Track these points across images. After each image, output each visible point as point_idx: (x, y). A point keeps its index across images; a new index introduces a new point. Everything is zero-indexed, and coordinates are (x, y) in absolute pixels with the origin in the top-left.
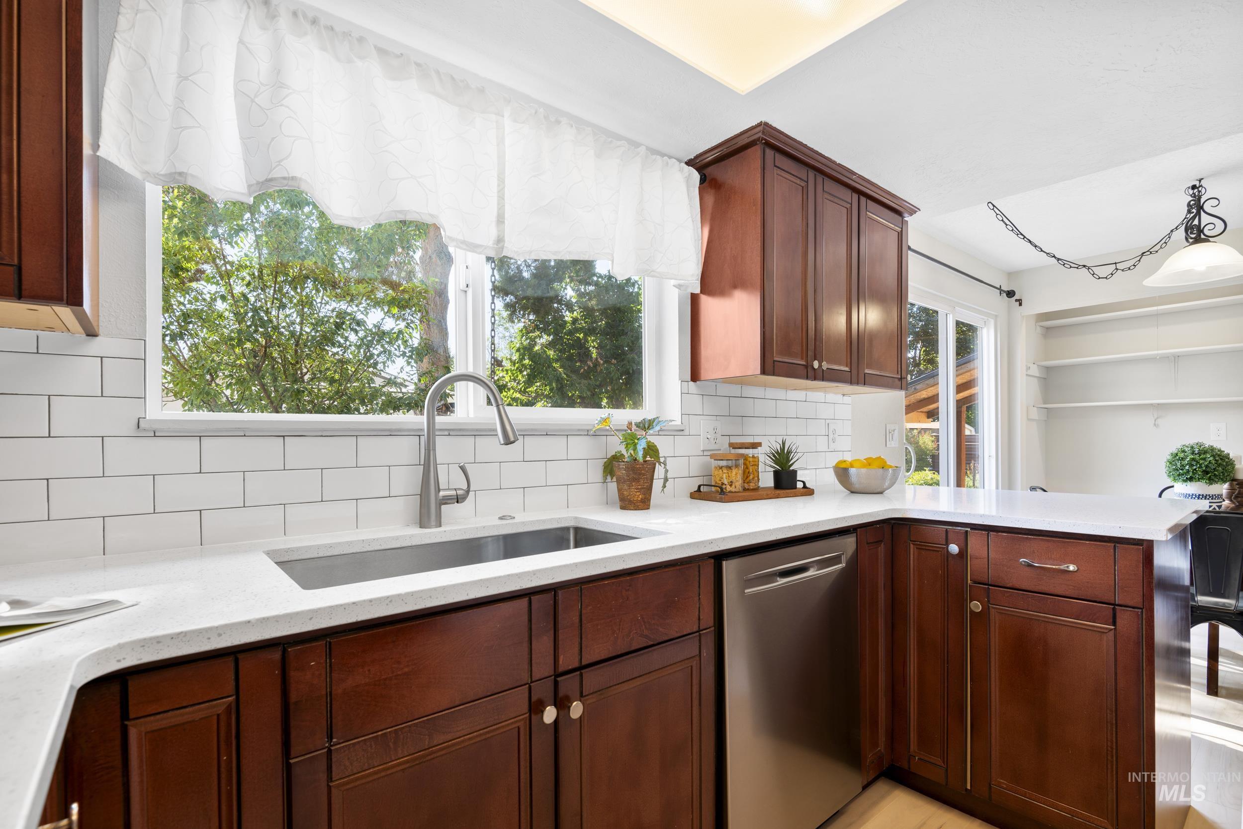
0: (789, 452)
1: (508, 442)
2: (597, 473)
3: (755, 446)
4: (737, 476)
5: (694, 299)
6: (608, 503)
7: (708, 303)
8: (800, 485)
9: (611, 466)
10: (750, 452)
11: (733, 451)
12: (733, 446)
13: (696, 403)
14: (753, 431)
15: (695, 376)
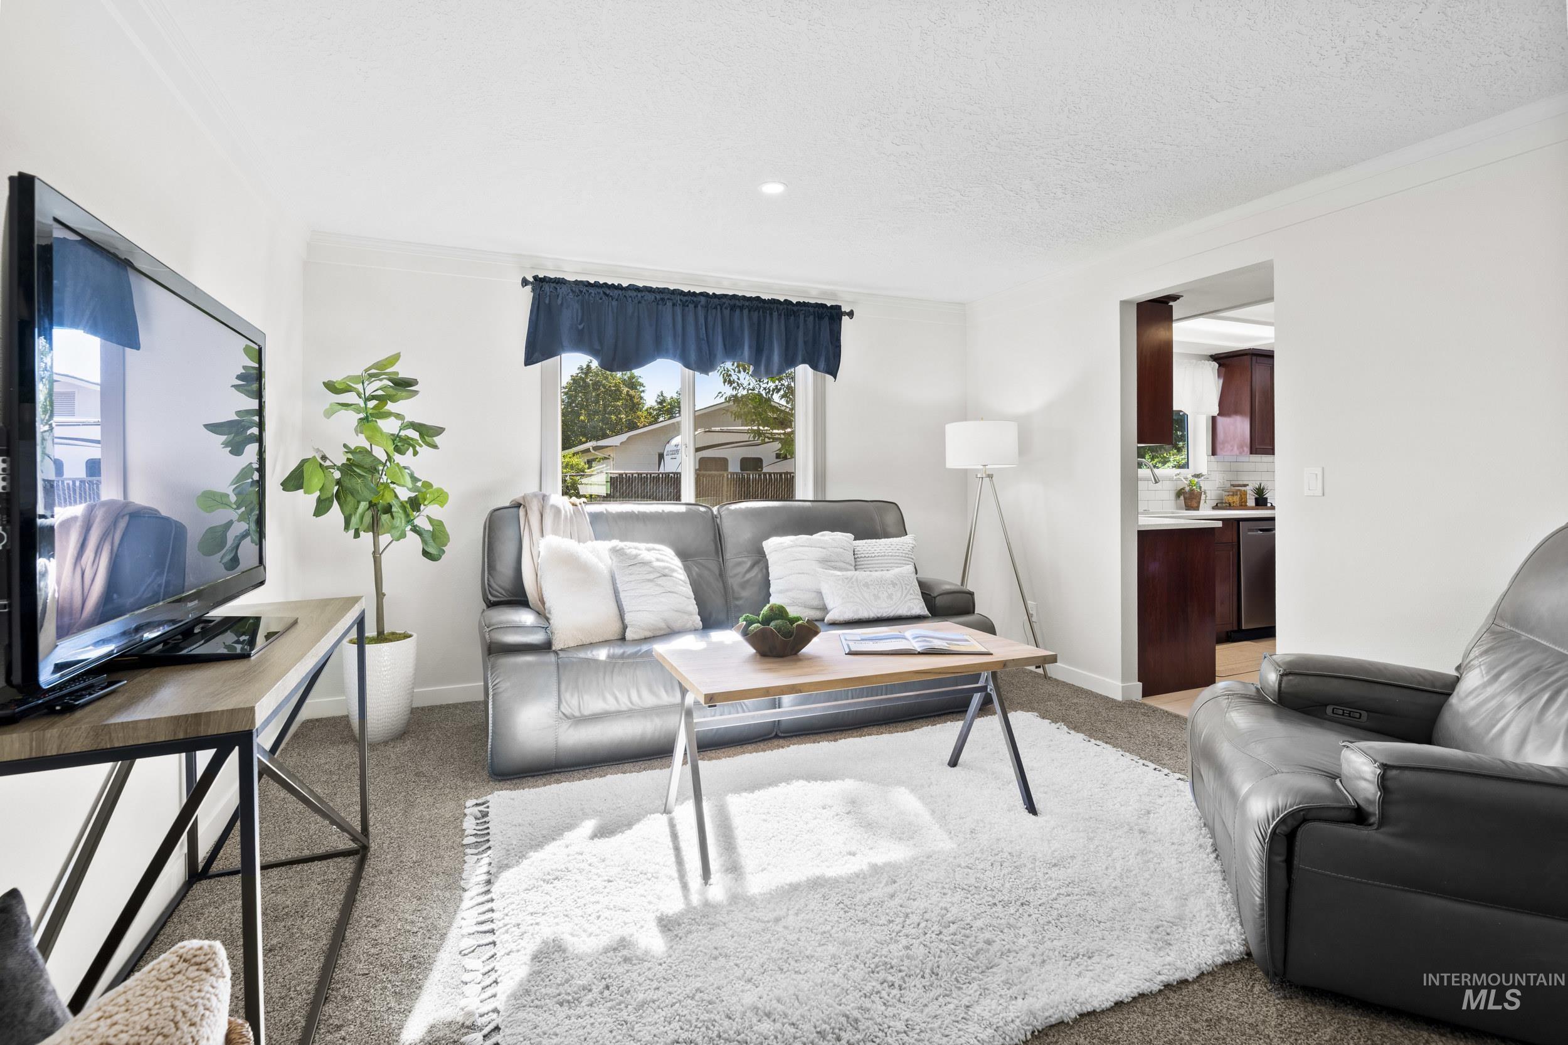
0: (1263, 489)
1: (1156, 482)
2: (1172, 496)
3: (1245, 486)
4: (1236, 499)
5: (1214, 419)
6: (1181, 508)
7: (1221, 421)
8: (1269, 505)
9: (1180, 493)
10: (1243, 488)
11: (1233, 488)
12: (1234, 486)
13: (1214, 466)
14: (1244, 479)
15: (1214, 453)
